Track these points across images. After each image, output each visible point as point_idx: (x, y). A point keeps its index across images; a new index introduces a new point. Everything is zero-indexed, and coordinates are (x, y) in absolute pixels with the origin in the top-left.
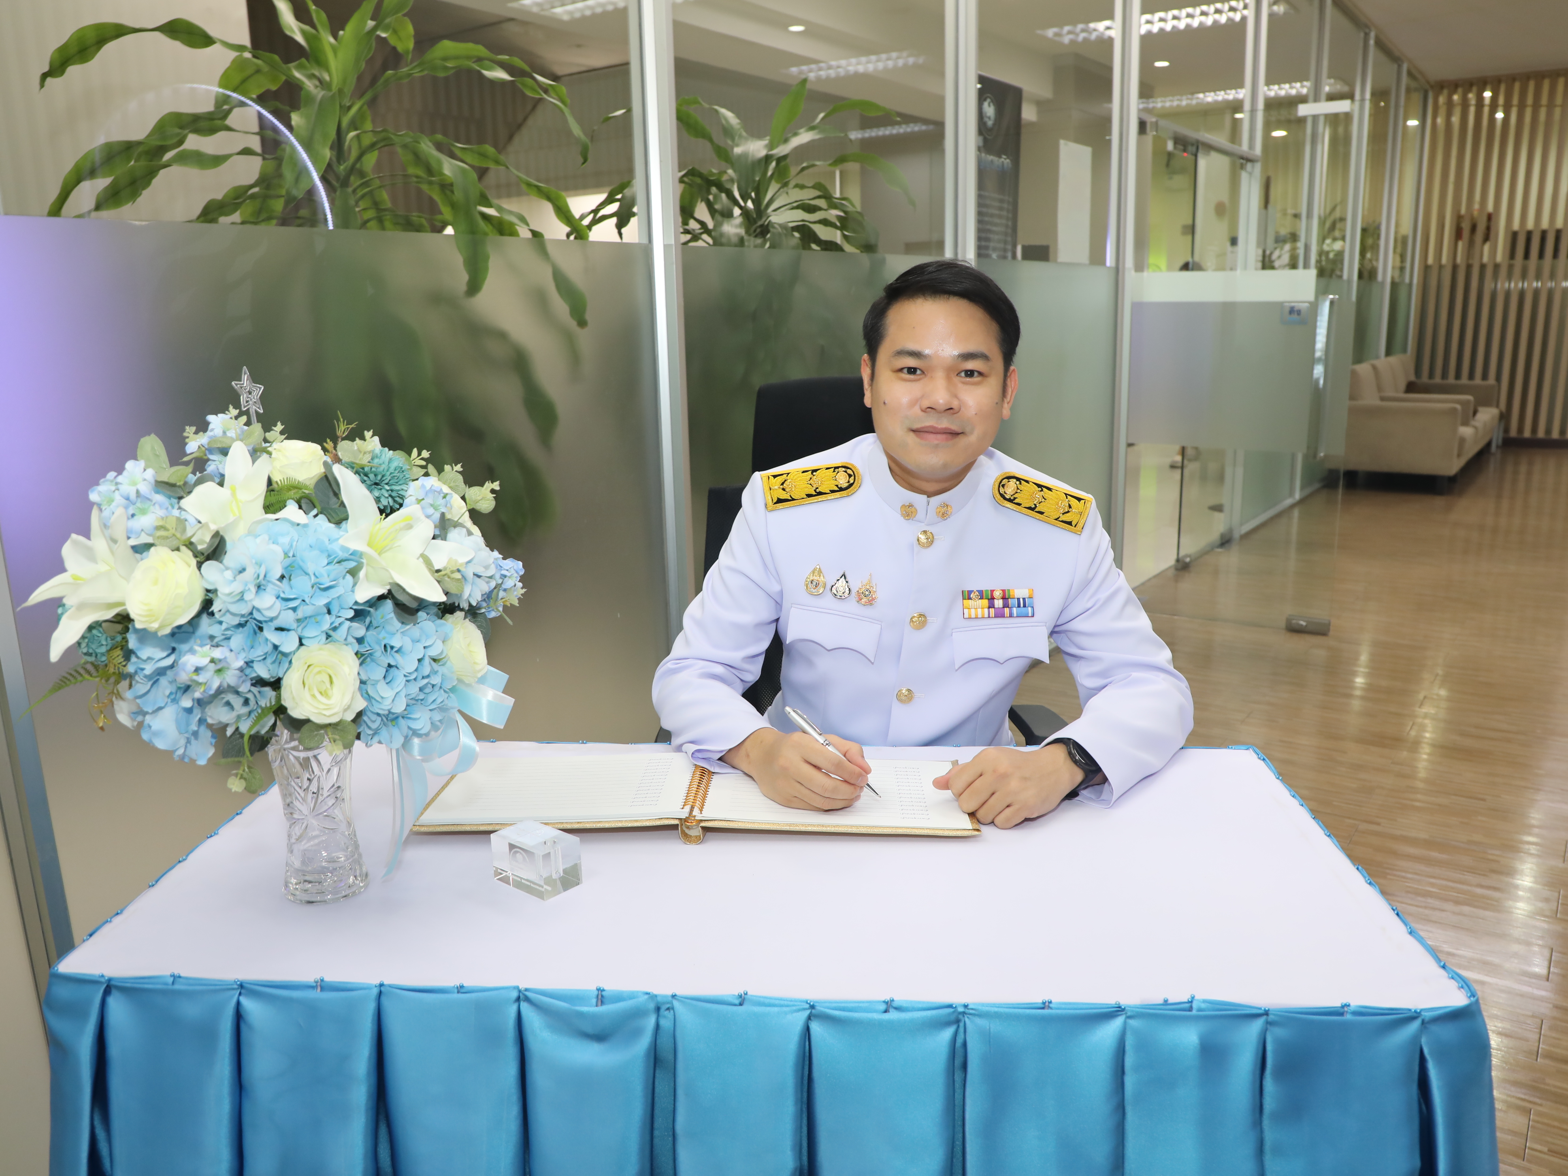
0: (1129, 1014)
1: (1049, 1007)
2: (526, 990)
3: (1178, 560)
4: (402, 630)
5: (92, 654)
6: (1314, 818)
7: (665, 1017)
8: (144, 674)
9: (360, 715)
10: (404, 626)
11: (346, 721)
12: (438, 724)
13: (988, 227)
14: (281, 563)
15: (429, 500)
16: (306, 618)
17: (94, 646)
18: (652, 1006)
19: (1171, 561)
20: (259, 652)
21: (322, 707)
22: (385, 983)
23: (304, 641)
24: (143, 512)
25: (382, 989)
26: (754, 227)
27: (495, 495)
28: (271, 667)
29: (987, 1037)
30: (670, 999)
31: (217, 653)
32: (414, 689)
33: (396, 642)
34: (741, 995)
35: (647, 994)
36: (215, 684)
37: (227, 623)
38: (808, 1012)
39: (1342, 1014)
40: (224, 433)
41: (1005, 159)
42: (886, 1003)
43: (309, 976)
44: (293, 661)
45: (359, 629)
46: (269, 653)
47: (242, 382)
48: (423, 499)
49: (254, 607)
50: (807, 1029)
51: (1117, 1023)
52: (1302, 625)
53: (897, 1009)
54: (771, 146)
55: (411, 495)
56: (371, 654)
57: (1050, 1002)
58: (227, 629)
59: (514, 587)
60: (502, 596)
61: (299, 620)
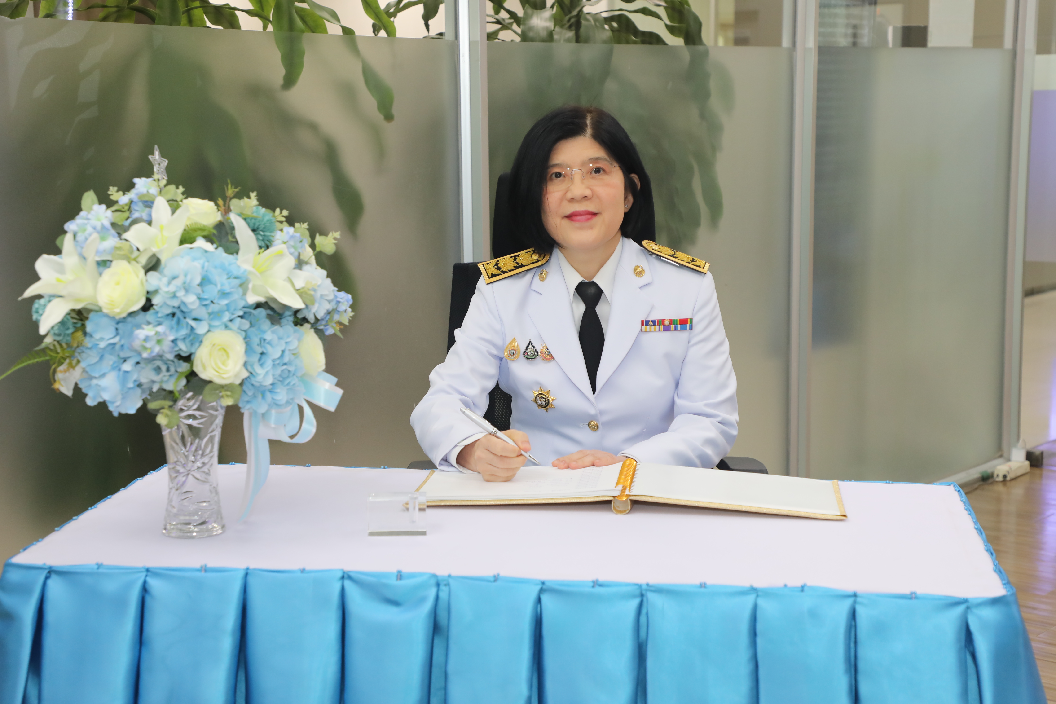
0: (760, 593)
1: (705, 587)
2: (349, 571)
4: (271, 329)
7: (443, 591)
8: (97, 349)
9: (243, 382)
10: (273, 326)
11: (235, 385)
14: (200, 275)
15: (292, 243)
16: (213, 313)
18: (433, 581)
20: (184, 332)
21: (221, 372)
22: (251, 568)
23: (211, 329)
24: (106, 239)
25: (249, 571)
27: (336, 242)
28: (188, 345)
30: (447, 578)
31: (160, 329)
32: (278, 371)
33: (267, 337)
34: (495, 576)
35: (431, 574)
36: (157, 349)
37: (162, 313)
38: (540, 587)
39: (910, 598)
40: (149, 191)
42: (593, 582)
43: (198, 564)
44: (203, 342)
45: (246, 324)
46: (188, 334)
47: (155, 156)
48: (286, 242)
49: (182, 302)
50: (539, 600)
51: (751, 599)
53: (600, 585)
55: (278, 239)
56: (252, 343)
57: (705, 584)
58: (162, 317)
59: (345, 311)
60: (336, 317)
61: (210, 314)
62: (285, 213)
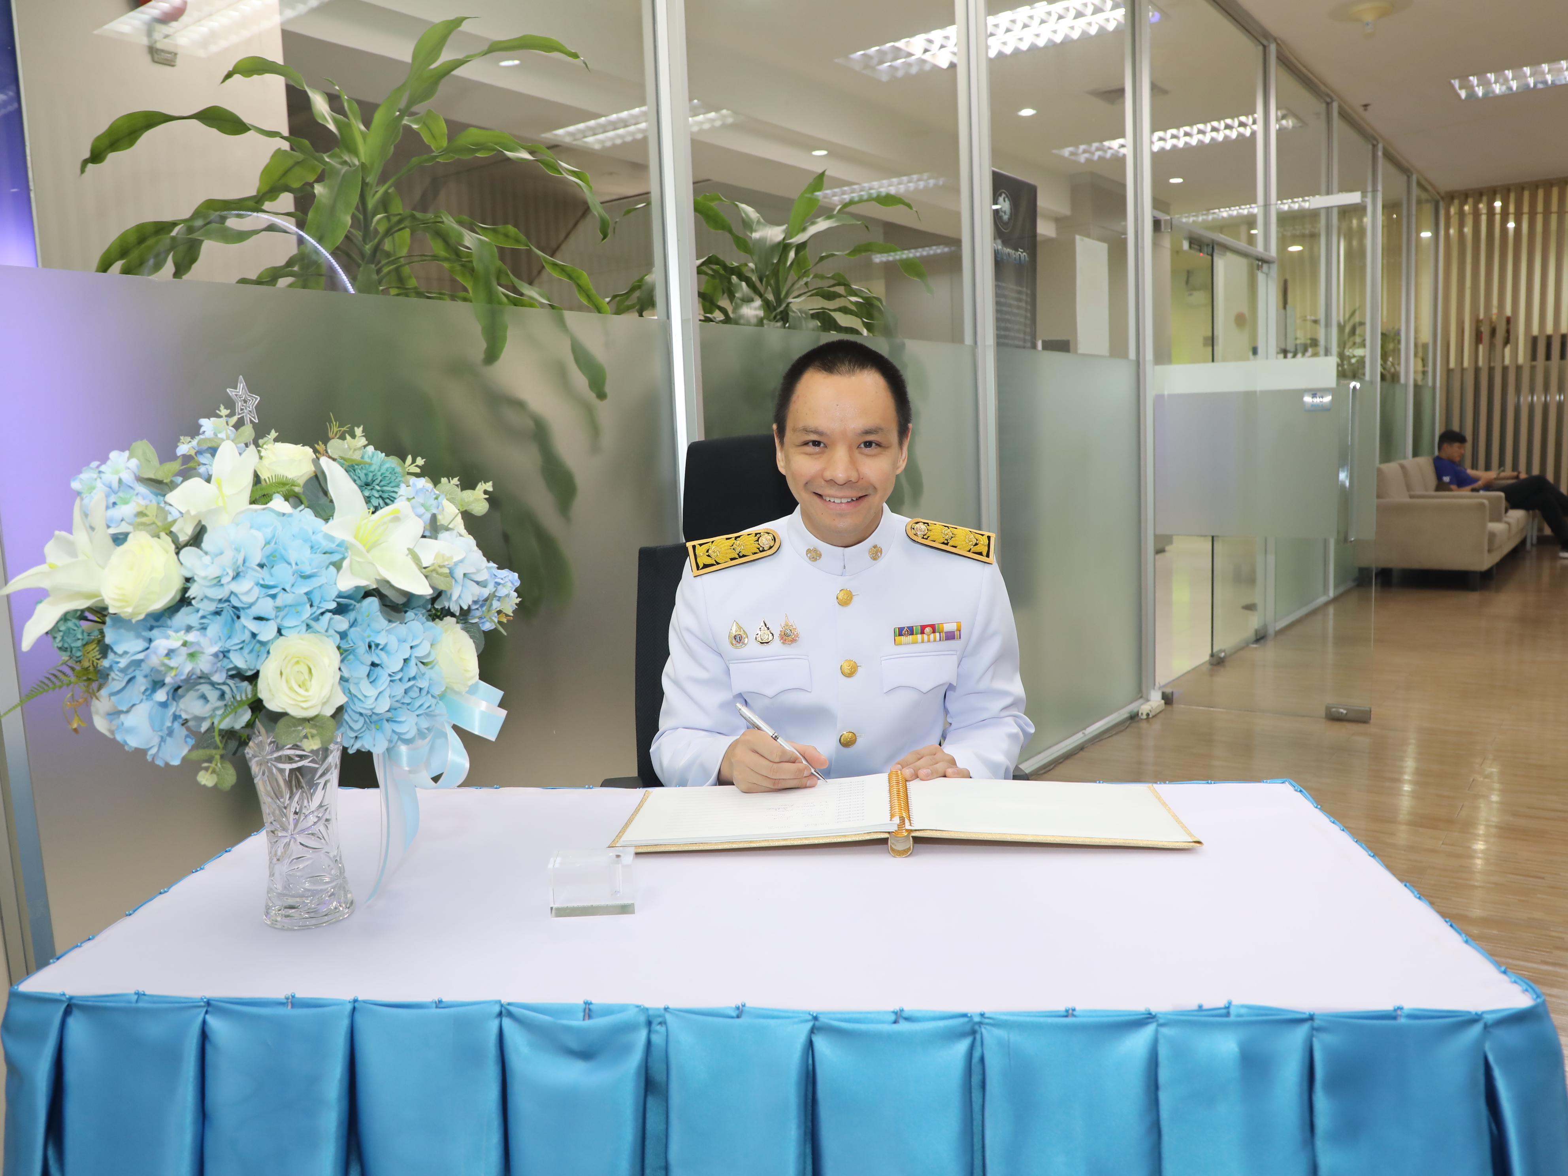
0: (1161, 1021)
1: (1074, 1016)
2: (509, 1004)
3: (1212, 655)
4: (387, 628)
5: (67, 648)
6: (1356, 842)
7: (657, 1032)
8: (119, 667)
9: (340, 710)
10: (390, 624)
11: (325, 716)
12: (426, 731)
13: (1007, 317)
14: (262, 549)
15: (420, 499)
16: (286, 607)
17: (69, 640)
18: (642, 1019)
19: (1205, 657)
20: (236, 640)
21: (300, 699)
22: (360, 999)
23: (283, 632)
24: (126, 502)
25: (356, 1005)
26: (774, 313)
27: (487, 496)
28: (248, 657)
29: (1006, 1048)
30: (663, 1012)
31: (191, 637)
32: (399, 690)
33: (381, 640)
34: (739, 1007)
35: (638, 1007)
36: (188, 668)
37: (204, 610)
38: (810, 1024)
39: (1394, 1018)
40: (215, 434)
41: (1022, 252)
42: (896, 1013)
43: (280, 994)
44: (271, 651)
45: (342, 623)
46: (247, 642)
47: (238, 390)
48: (414, 498)
49: (232, 593)
50: (810, 1044)
51: (1148, 1032)
52: (1342, 713)
53: (908, 1019)
54: (789, 234)
55: (402, 495)
56: (354, 650)
57: (1074, 1010)
58: (203, 617)
59: (507, 596)
60: (496, 605)
61: (278, 609)
62: (420, 461)
